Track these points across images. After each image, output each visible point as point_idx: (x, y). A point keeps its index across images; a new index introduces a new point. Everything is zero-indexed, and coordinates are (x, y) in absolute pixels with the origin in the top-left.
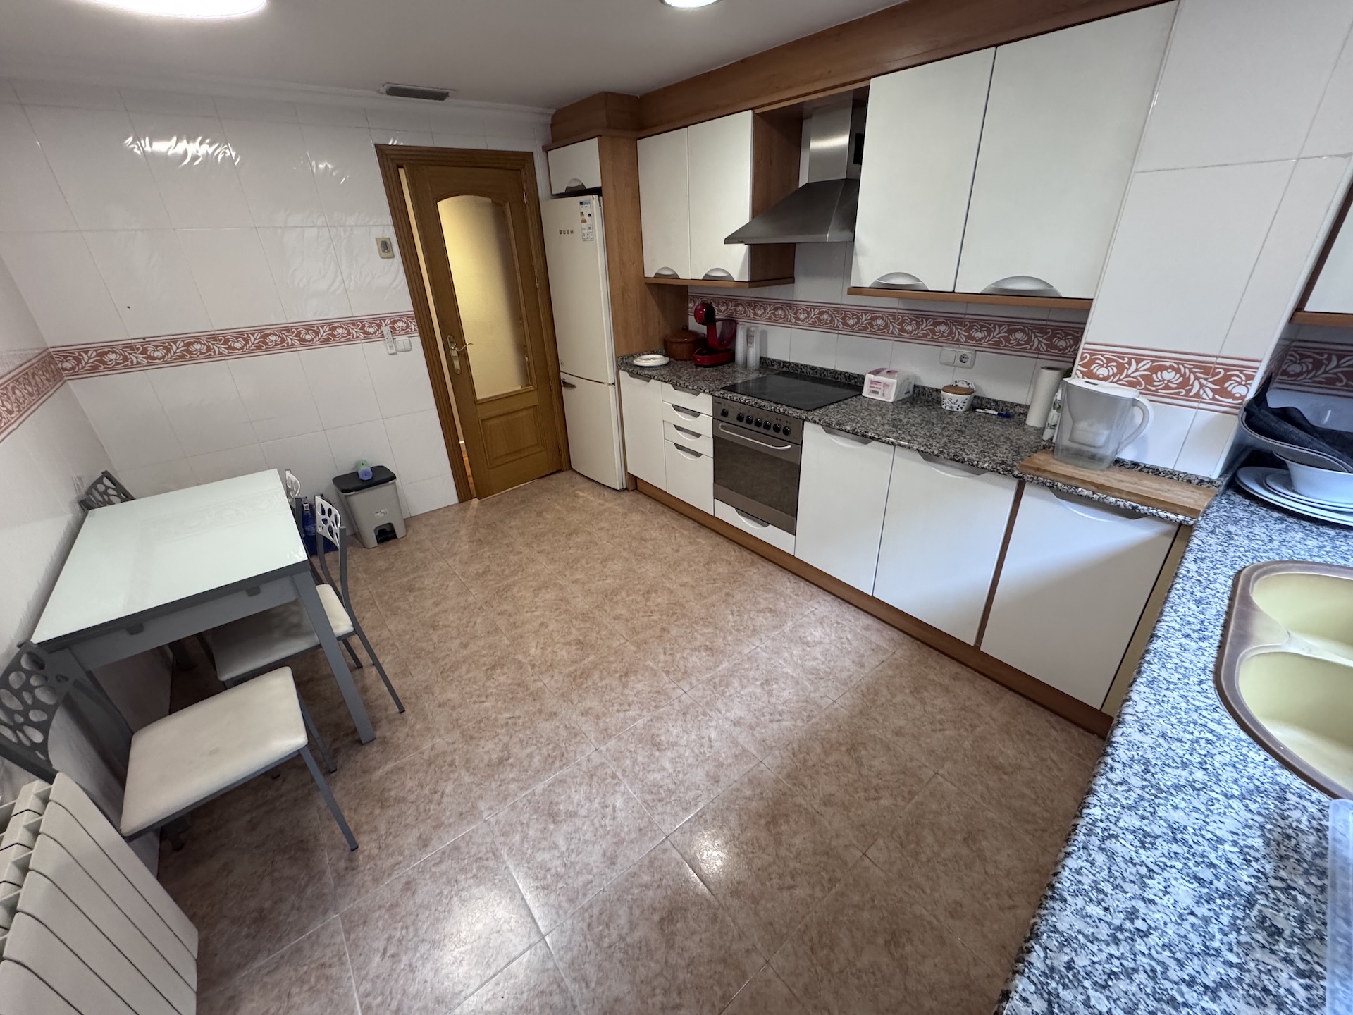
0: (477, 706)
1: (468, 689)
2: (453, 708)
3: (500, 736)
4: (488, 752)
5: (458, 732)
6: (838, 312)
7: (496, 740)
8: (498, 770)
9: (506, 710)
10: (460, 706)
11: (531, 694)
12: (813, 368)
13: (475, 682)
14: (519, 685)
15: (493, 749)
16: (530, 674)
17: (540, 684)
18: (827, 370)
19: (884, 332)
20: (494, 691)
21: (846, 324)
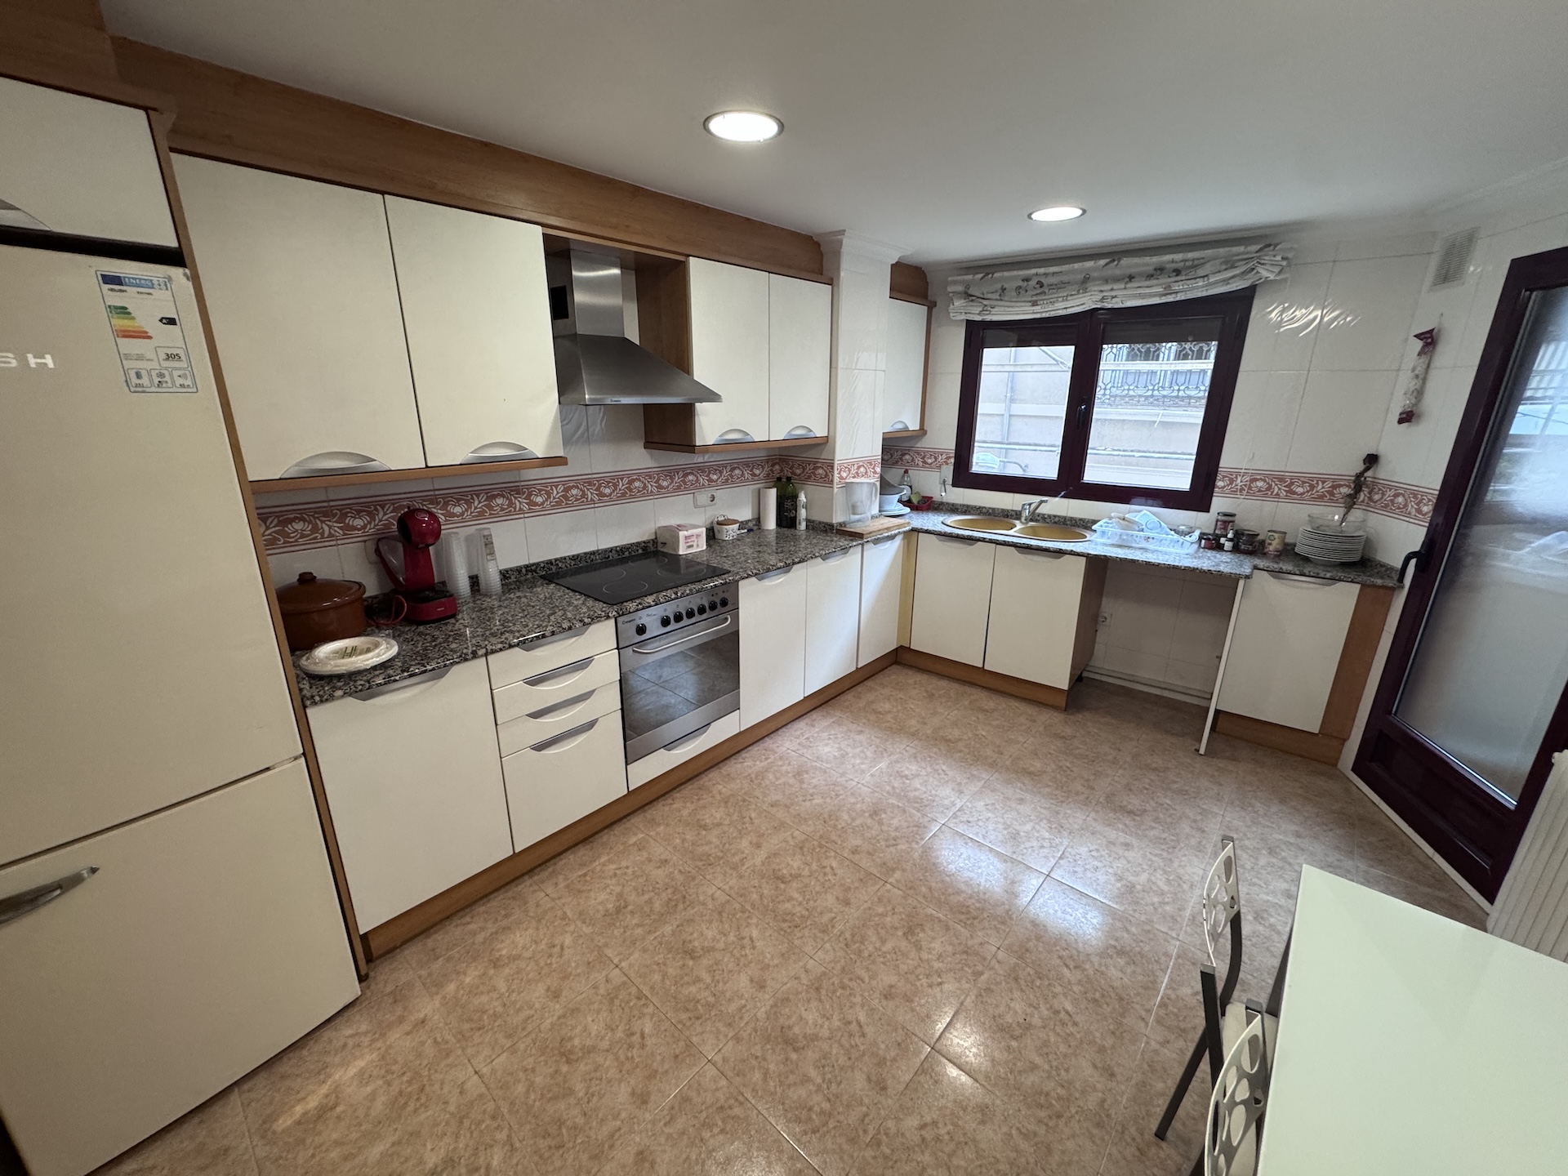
0: (1078, 1018)
1: (1063, 1048)
2: (1102, 1050)
3: (1097, 967)
4: (1121, 971)
5: (1125, 1021)
6: (590, 483)
7: (1103, 968)
8: (1131, 951)
9: (1060, 978)
10: (1092, 1042)
11: (1021, 958)
12: (575, 558)
13: (1046, 1044)
14: (1016, 979)
15: (1115, 967)
16: (992, 972)
17: (1001, 955)
18: (593, 553)
19: (644, 493)
20: (1043, 1008)
21: (601, 495)
